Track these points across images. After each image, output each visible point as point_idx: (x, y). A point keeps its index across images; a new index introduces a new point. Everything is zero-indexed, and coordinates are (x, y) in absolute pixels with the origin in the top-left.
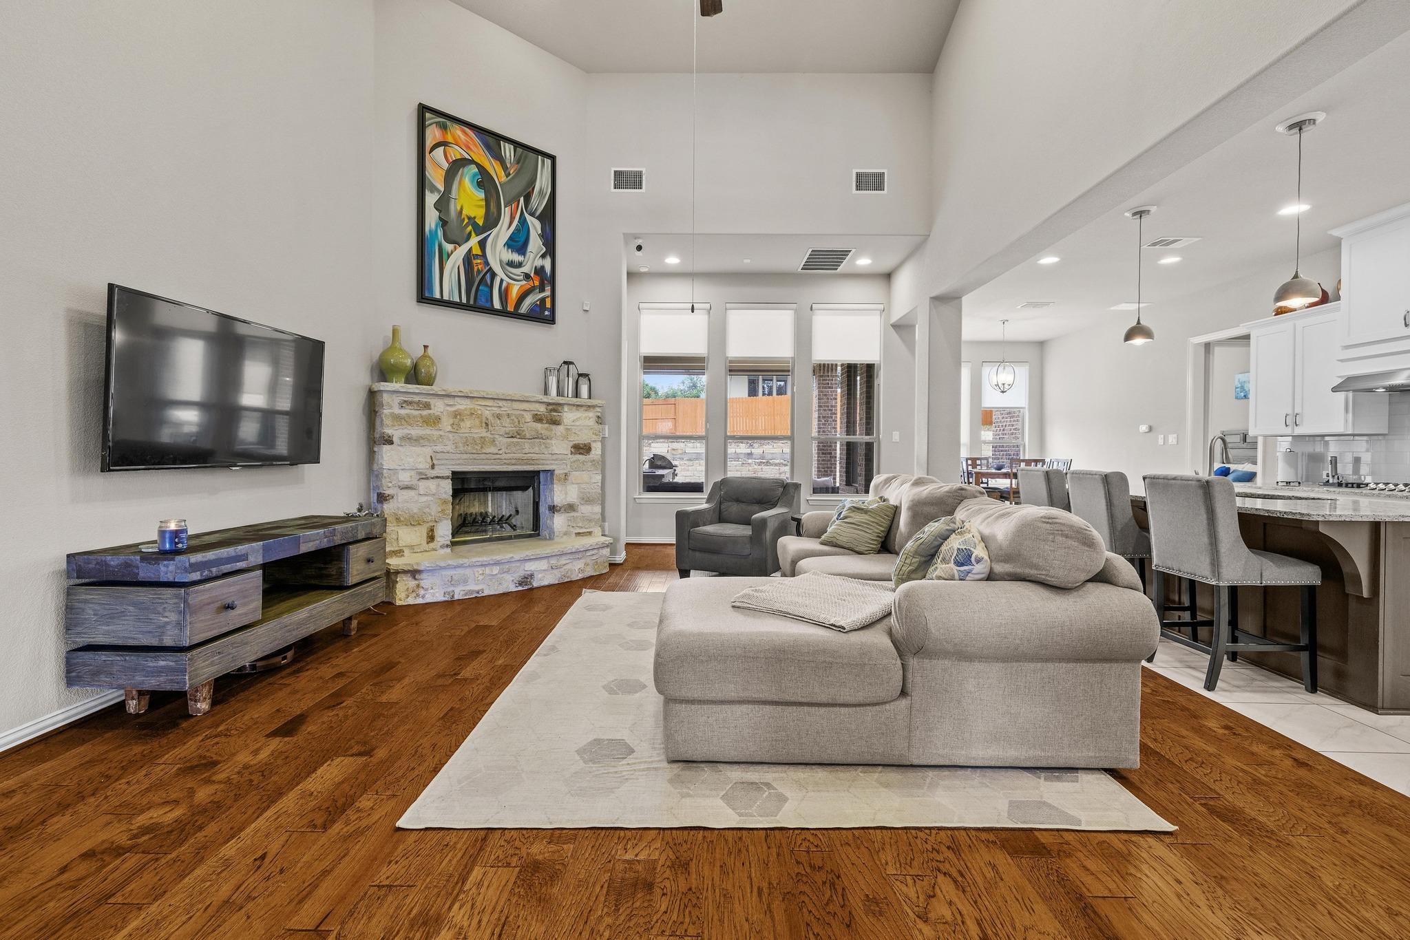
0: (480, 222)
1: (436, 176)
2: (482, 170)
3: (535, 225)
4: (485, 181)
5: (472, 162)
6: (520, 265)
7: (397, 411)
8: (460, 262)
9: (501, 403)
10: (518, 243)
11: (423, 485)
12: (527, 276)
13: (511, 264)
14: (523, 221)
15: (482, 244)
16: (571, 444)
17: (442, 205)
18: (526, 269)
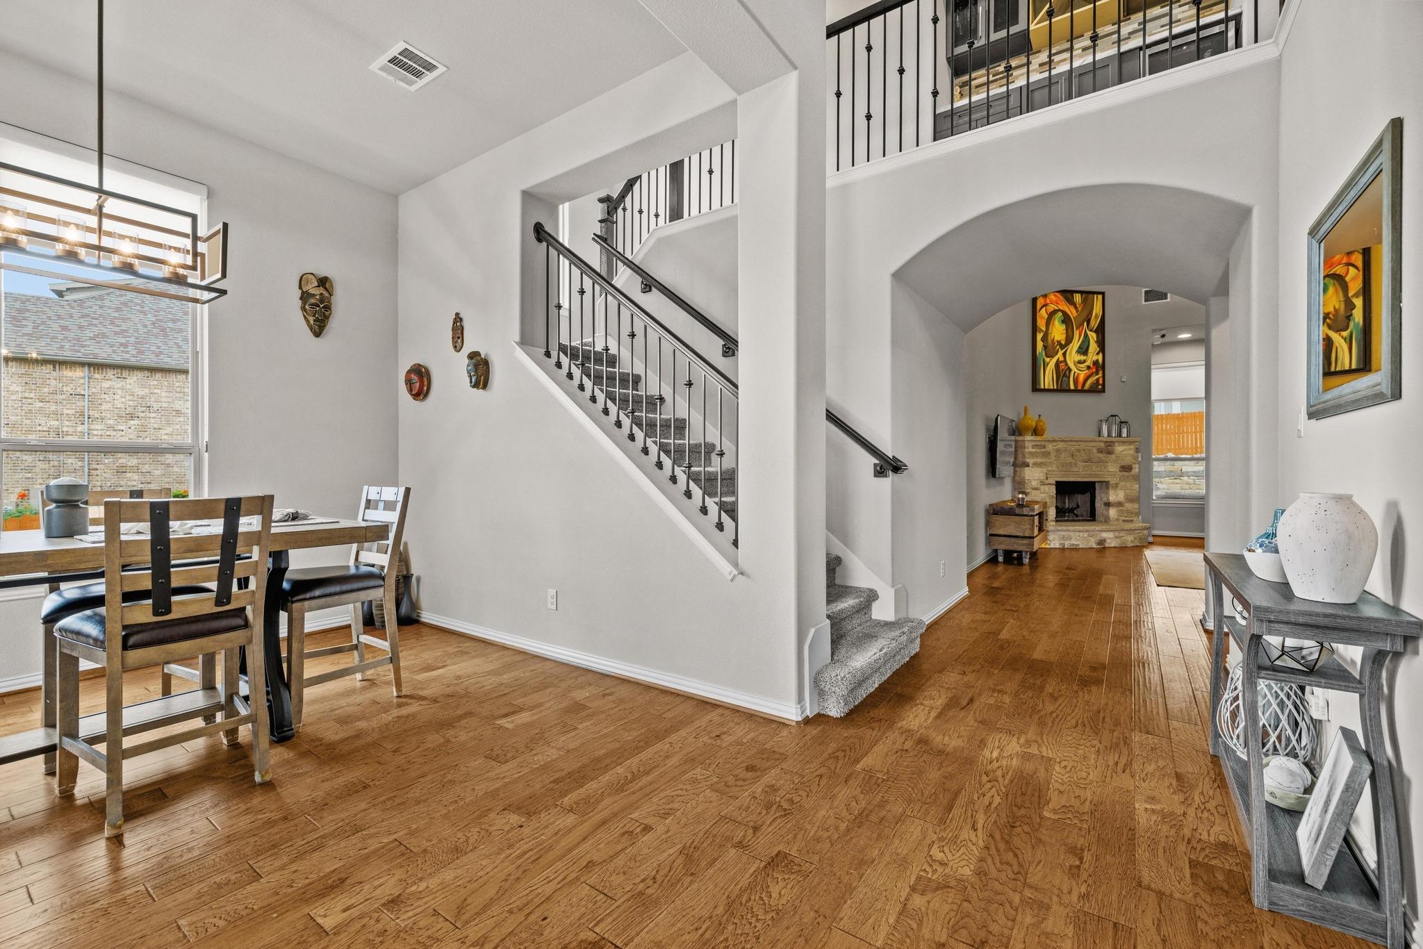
0: (1063, 343)
1: (1041, 324)
2: (1064, 313)
3: (1093, 336)
4: (1066, 320)
5: (1060, 310)
6: (1085, 361)
7: (1031, 450)
8: (1053, 366)
9: (1080, 443)
10: (1084, 350)
11: (1042, 488)
12: (1089, 367)
13: (1080, 362)
14: (1086, 335)
15: (1064, 354)
16: (1119, 465)
17: (1044, 339)
18: (1087, 364)
